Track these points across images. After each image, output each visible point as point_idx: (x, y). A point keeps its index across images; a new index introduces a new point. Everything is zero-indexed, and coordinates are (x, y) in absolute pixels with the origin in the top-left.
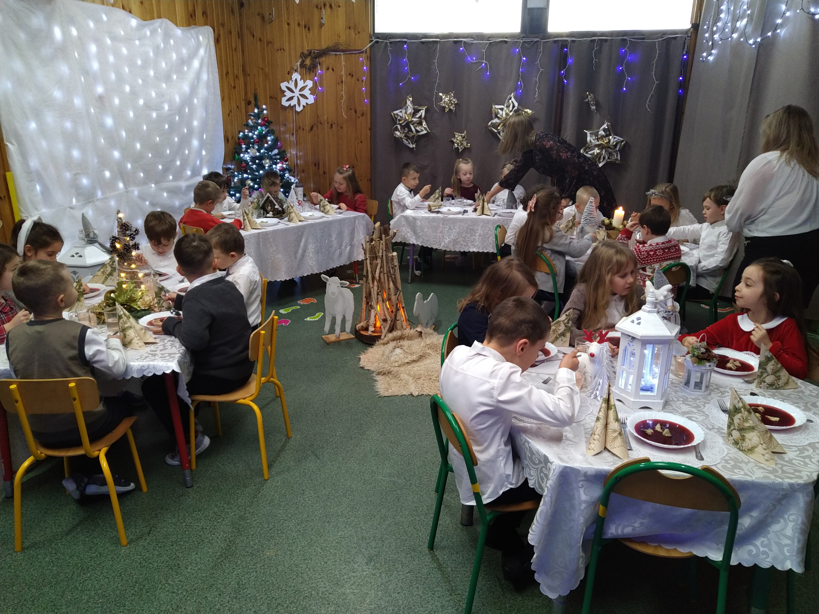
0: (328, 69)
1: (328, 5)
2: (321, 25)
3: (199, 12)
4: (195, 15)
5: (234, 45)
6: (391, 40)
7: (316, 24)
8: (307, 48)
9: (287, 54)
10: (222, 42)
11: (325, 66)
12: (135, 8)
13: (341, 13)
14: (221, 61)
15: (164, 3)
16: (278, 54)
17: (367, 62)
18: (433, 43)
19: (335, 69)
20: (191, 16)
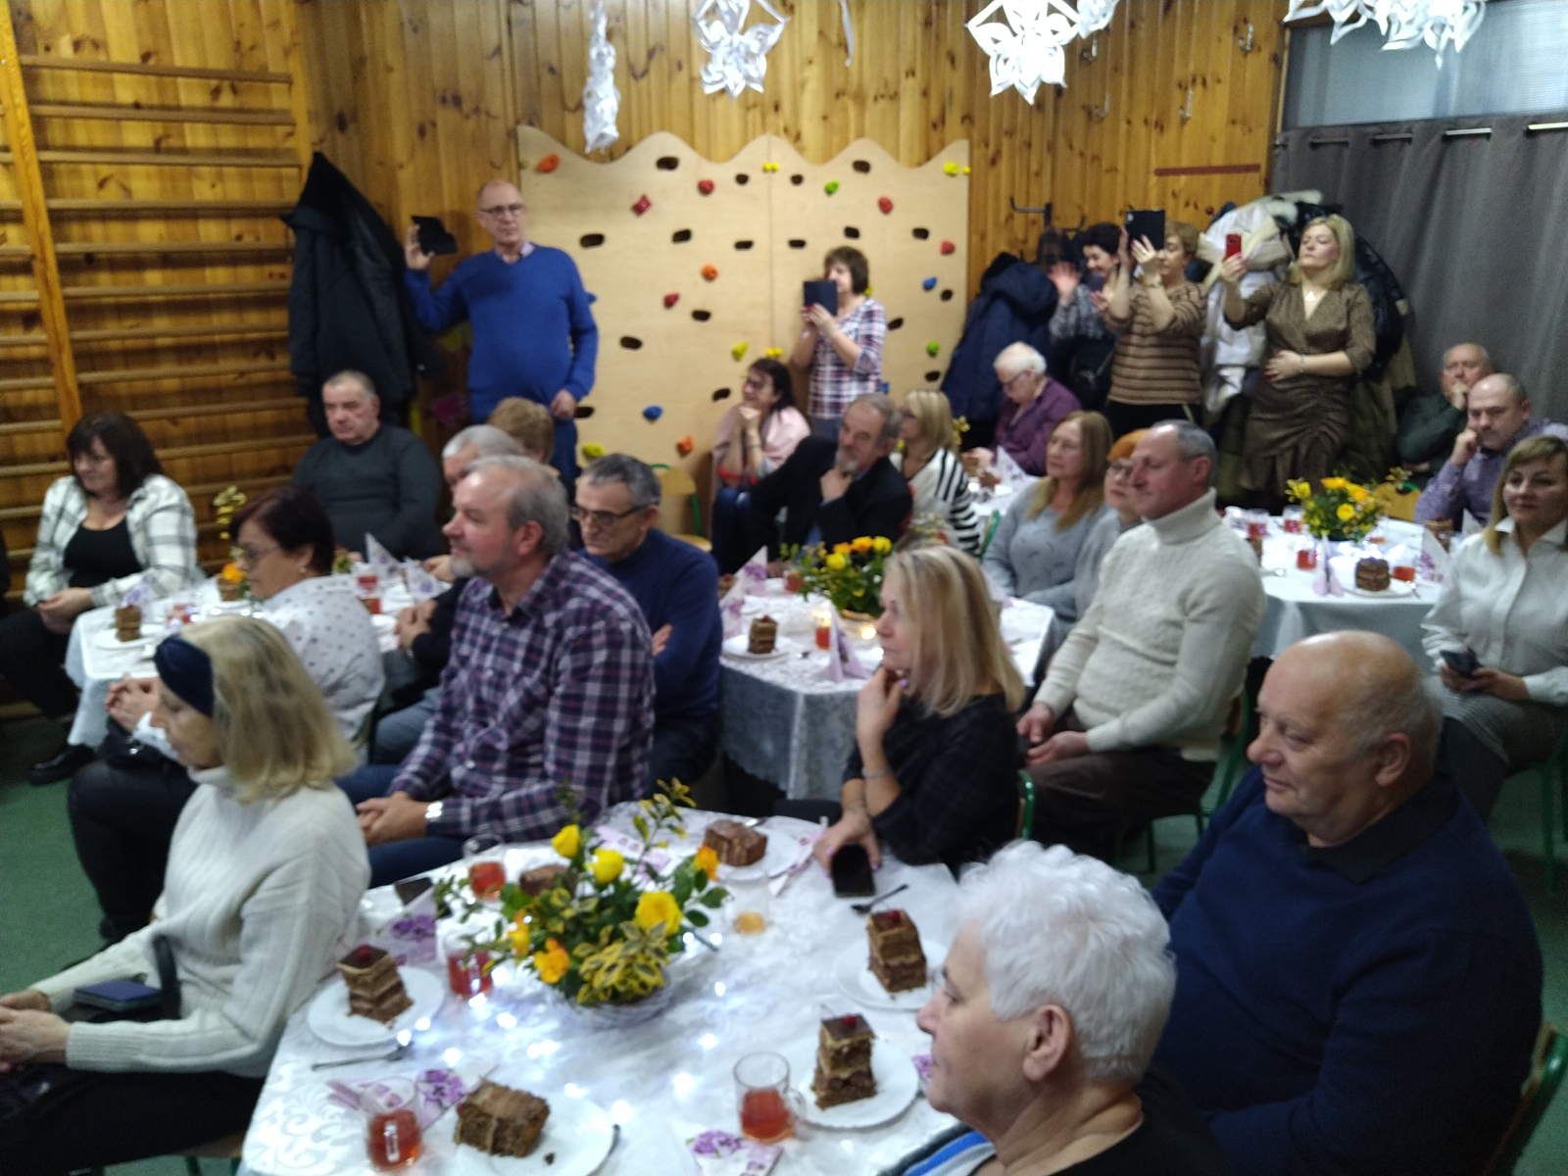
0: (1187, 204)
1: (1199, 81)
2: (1184, 121)
3: (954, 118)
4: (943, 122)
5: (1034, 167)
6: (1316, 141)
7: (1175, 120)
8: (1154, 165)
9: (1120, 178)
10: (1004, 164)
11: (1182, 201)
12: (810, 128)
13: (1222, 94)
14: (997, 197)
15: (874, 112)
16: (1106, 178)
17: (1260, 189)
18: (1398, 144)
19: (1199, 205)
20: (935, 126)
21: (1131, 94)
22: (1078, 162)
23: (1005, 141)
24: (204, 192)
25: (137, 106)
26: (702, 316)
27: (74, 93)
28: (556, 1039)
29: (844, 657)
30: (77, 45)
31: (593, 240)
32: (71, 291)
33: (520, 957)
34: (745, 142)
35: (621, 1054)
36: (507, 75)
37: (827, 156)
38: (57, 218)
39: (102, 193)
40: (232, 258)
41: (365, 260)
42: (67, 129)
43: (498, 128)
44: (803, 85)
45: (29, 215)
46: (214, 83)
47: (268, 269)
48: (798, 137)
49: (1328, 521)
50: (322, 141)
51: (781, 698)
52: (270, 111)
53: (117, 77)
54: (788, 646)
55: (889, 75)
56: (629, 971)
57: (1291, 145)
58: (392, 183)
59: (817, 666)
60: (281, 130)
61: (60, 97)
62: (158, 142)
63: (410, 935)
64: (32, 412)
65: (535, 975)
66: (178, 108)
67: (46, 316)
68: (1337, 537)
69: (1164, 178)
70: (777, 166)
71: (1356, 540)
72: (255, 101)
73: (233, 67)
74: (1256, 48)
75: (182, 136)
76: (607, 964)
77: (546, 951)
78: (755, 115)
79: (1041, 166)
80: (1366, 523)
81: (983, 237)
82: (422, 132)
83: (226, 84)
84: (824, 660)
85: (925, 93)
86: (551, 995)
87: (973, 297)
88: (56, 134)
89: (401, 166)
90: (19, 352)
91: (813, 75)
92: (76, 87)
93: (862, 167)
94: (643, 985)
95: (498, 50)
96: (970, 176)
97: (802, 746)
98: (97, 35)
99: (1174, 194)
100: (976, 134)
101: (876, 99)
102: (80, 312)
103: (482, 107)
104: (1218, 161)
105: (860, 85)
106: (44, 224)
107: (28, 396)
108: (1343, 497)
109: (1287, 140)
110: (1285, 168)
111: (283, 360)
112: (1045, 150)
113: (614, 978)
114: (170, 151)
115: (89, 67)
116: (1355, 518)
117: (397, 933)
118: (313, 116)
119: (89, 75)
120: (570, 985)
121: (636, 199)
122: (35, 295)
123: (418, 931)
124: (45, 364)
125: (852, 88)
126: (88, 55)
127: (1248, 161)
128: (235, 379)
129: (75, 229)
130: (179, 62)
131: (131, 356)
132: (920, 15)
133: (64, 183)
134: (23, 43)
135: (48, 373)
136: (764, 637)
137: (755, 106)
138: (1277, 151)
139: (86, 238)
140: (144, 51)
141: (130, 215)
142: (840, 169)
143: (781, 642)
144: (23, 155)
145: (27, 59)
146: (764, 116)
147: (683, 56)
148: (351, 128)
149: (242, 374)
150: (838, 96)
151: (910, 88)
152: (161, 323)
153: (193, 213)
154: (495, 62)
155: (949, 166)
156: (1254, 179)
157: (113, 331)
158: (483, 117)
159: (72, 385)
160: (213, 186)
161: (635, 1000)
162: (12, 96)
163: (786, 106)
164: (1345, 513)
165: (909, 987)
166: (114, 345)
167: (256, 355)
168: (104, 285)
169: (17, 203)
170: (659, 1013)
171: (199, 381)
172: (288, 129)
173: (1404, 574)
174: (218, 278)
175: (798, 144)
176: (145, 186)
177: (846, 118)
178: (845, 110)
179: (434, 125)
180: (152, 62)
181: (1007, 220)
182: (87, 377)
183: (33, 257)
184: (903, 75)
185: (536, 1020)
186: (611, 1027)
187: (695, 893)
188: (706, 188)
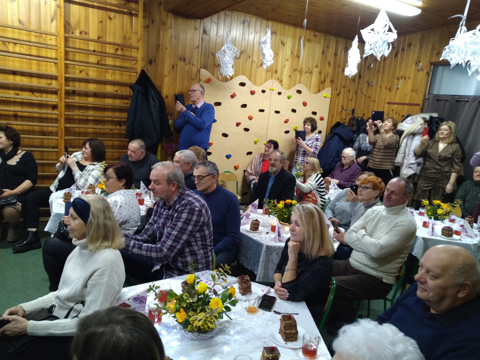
1: (403, 78)
2: (398, 89)
3: (328, 81)
4: (325, 82)
5: (350, 98)
6: (438, 99)
7: (395, 89)
8: (387, 101)
9: (376, 104)
10: (341, 96)
11: (395, 112)
12: (285, 79)
13: (410, 82)
14: (338, 105)
15: (305, 76)
16: (372, 103)
17: (419, 111)
18: (465, 102)
19: (400, 114)
20: (322, 83)
21: (382, 79)
22: (364, 97)
23: (342, 89)
24: (109, 77)
25: (94, 51)
26: (247, 130)
27: (77, 46)
28: (178, 341)
29: (279, 235)
30: (81, 33)
31: (218, 104)
32: (67, 100)
33: (171, 313)
34: (266, 81)
35: (198, 349)
36: (200, 54)
37: (289, 88)
38: (67, 79)
39: (81, 74)
40: (114, 96)
41: (152, 102)
42: (74, 55)
43: (195, 69)
44: (285, 66)
45: (59, 78)
46: (117, 47)
47: (123, 101)
48: (281, 81)
49: (434, 213)
50: (144, 66)
51: (259, 245)
52: (131, 57)
53: (90, 42)
54: (262, 230)
55: (310, 66)
56: (205, 322)
57: (430, 100)
58: (162, 81)
59: (271, 237)
60: (133, 62)
61: (74, 46)
62: (98, 62)
63: (138, 302)
64: (50, 133)
65: (175, 319)
66: (106, 53)
67: (59, 107)
68: (436, 219)
69: (389, 105)
70: (274, 89)
71: (442, 221)
72: (127, 53)
73: (123, 43)
74: (422, 70)
75: (106, 61)
76: (198, 319)
77: (180, 312)
78: (269, 74)
79: (352, 98)
80: (446, 216)
81: (333, 116)
82: (173, 67)
83: (120, 48)
84: (273, 235)
85: (320, 73)
86: (179, 327)
87: (328, 134)
88: (71, 56)
89: (166, 76)
90: (50, 116)
91: (288, 64)
92: (78, 44)
93: (299, 92)
94: (209, 327)
95: (198, 47)
96: (331, 98)
97: (264, 261)
98: (87, 31)
99: (392, 110)
100: (334, 86)
101: (305, 73)
102: (69, 107)
103: (191, 62)
104: (407, 101)
105: (301, 68)
106: (63, 81)
107: (50, 129)
108: (439, 206)
109: (429, 97)
110: (428, 106)
111: (124, 127)
112: (354, 93)
113: (200, 323)
114: (101, 65)
115: (83, 39)
116: (442, 213)
117: (134, 301)
118: (143, 59)
119: (82, 41)
120: (185, 324)
121: (232, 94)
122: (57, 100)
123: (141, 301)
124: (56, 120)
125: (299, 69)
126: (83, 36)
127: (416, 102)
128: (109, 131)
129: (71, 83)
130: (108, 40)
131: (80, 121)
132: (321, 51)
133: (70, 70)
134: (66, 30)
135: (57, 123)
136: (255, 226)
137: (270, 71)
138: (426, 101)
139: (74, 86)
140: (99, 36)
141: (87, 81)
142: (293, 92)
143: (260, 228)
144: (61, 61)
145: (67, 35)
146: (272, 74)
147: (251, 55)
148: (153, 64)
149: (111, 130)
150: (294, 70)
151: (316, 71)
152: (91, 113)
153: (105, 83)
154: (197, 50)
155: (325, 95)
156: (418, 108)
157: (77, 114)
158: (191, 65)
159: (63, 127)
160: (112, 76)
161: (205, 332)
162: (61, 44)
163: (279, 72)
164: (440, 211)
165: (291, 341)
166: (77, 117)
167: (116, 125)
168: (77, 100)
169: (56, 74)
170: (212, 337)
171: (98, 131)
172: (136, 62)
173: (458, 233)
174: (109, 102)
175: (281, 83)
176: (93, 74)
177: (296, 77)
178: (296, 75)
179: (177, 65)
180: (100, 39)
181: (340, 112)
182: (67, 125)
183: (58, 89)
184: (314, 67)
185: (173, 334)
186: (197, 340)
187: (228, 300)
188: (253, 93)
